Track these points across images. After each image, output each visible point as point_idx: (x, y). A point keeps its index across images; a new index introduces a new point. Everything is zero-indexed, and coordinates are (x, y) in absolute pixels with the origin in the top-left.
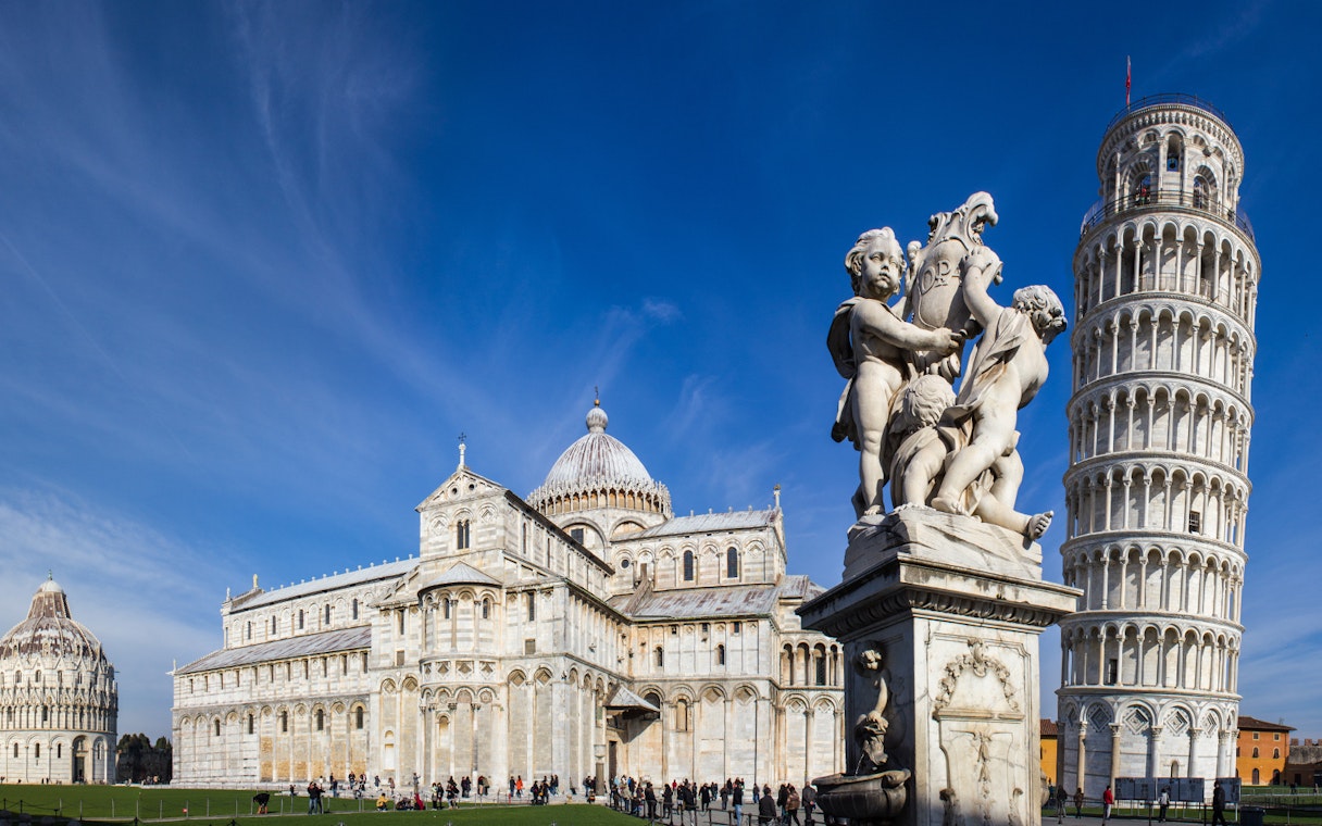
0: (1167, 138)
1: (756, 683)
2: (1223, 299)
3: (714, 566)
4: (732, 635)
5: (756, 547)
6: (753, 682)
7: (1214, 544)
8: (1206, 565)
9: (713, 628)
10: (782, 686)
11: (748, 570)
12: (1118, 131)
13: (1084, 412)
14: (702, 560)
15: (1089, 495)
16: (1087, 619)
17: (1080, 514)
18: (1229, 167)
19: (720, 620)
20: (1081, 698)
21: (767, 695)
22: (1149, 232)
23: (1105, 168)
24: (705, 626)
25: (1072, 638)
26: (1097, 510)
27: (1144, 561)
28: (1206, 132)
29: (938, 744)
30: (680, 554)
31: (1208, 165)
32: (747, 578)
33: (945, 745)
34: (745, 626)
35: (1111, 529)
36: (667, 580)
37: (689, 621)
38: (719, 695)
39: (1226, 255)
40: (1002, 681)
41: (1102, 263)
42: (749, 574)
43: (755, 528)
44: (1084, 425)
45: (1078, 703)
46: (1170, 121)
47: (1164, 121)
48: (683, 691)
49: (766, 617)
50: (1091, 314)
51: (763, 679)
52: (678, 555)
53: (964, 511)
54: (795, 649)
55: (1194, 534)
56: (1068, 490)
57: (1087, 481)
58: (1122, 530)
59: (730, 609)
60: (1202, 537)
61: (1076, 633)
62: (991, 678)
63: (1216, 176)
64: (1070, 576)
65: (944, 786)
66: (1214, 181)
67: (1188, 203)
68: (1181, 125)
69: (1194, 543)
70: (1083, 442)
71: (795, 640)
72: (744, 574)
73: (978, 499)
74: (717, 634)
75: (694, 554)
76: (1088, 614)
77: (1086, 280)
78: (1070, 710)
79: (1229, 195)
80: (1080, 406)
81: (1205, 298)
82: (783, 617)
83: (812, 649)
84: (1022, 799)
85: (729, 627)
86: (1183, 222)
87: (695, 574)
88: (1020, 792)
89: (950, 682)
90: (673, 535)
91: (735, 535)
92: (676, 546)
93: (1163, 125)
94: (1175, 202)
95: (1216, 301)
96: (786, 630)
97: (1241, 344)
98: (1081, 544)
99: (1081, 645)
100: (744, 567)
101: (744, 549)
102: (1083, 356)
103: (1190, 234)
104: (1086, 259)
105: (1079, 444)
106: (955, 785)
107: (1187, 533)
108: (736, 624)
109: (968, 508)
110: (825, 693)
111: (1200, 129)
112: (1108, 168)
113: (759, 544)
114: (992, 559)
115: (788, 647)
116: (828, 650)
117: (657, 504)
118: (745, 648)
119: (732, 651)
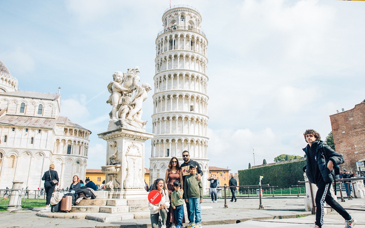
0: (180, 15)
1: (44, 152)
2: (198, 50)
3: (33, 109)
4: (37, 134)
5: (50, 106)
6: (43, 151)
7: (198, 114)
8: (196, 120)
9: (30, 131)
10: (54, 153)
11: (46, 113)
12: (168, 13)
13: (159, 79)
14: (28, 107)
15: (160, 101)
16: (160, 137)
17: (157, 106)
18: (198, 20)
19: (33, 128)
20: (158, 161)
21: (48, 156)
22: (176, 36)
23: (164, 20)
24: (27, 130)
25: (155, 143)
26: (162, 105)
27: (177, 120)
28: (191, 13)
29: (126, 160)
30: (20, 103)
31: (192, 20)
32: (45, 115)
33: (127, 160)
34: (43, 132)
35: (167, 110)
36: (12, 111)
37: (21, 128)
38: (29, 155)
39: (198, 40)
40: (138, 150)
41: (164, 43)
42: (46, 114)
43: (50, 100)
44: (159, 82)
45: (157, 163)
46: (181, 11)
47: (180, 11)
48: (14, 152)
49: (51, 129)
50: (160, 55)
51: (47, 150)
52: (19, 103)
53: (132, 120)
54: (60, 141)
55: (192, 112)
56: (154, 100)
57: (160, 97)
58: (170, 111)
59: (38, 125)
60: (194, 112)
61: (156, 142)
62: (136, 149)
63: (194, 22)
64: (154, 124)
65: (127, 168)
66: (194, 23)
67: (187, 29)
68: (184, 12)
69: (192, 114)
70: (158, 87)
71: (61, 138)
72: (44, 114)
73: (135, 118)
74: (31, 133)
75: (25, 104)
76: (160, 135)
77: (159, 46)
78: (154, 165)
79: (198, 26)
80: (158, 77)
81: (192, 51)
82: (57, 130)
83: (67, 142)
84: (141, 171)
85: (37, 131)
86: (185, 34)
87: (25, 111)
88: (141, 170)
89: (129, 149)
90: (18, 97)
91: (43, 101)
92: (18, 100)
93: (180, 12)
94: (183, 29)
95: (196, 51)
96: (58, 134)
97: (203, 61)
98: (158, 115)
99: (158, 145)
100: (44, 111)
101: (46, 106)
102: (158, 65)
103: (188, 36)
104: (159, 41)
105: (157, 87)
106: (129, 168)
107: (190, 111)
108: (40, 130)
109: (133, 119)
110: (70, 157)
111: (189, 12)
112: (165, 20)
113: (51, 105)
114: (137, 128)
115: (58, 140)
116: (73, 142)
117: (12, 85)
118: (42, 139)
119: (37, 139)
